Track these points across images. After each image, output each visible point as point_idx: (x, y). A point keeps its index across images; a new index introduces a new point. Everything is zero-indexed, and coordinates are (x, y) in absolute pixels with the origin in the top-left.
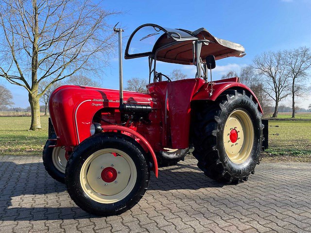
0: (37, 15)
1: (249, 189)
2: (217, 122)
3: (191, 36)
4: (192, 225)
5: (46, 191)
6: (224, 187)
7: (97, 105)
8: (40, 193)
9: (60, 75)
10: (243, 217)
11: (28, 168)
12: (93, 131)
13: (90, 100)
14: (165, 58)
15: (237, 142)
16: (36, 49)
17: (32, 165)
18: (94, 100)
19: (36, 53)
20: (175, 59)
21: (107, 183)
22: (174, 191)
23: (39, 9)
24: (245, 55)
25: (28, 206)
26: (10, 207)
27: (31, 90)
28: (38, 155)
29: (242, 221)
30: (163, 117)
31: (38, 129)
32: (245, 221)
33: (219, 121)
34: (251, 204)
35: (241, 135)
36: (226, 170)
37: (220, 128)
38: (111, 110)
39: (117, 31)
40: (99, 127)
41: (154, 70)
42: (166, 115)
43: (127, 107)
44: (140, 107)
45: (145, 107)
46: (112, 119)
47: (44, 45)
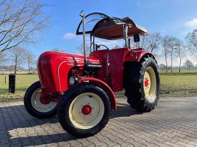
1: (158, 114)
2: (141, 75)
3: (120, 21)
4: (142, 138)
5: (31, 125)
6: (144, 113)
7: (70, 65)
8: (28, 127)
9: (8, 46)
10: (167, 130)
11: (5, 110)
12: (72, 82)
13: (66, 61)
14: (98, 35)
15: (148, 86)
17: (6, 108)
18: (69, 61)
20: (104, 36)
21: (85, 116)
22: (117, 118)
24: (148, 34)
25: (25, 136)
26: (12, 138)
28: (6, 101)
29: (168, 132)
30: (105, 72)
32: (169, 132)
33: (142, 74)
34: (166, 122)
35: (149, 82)
36: (146, 103)
37: (142, 78)
39: (82, 16)
41: (93, 42)
42: (107, 71)
43: (89, 65)
44: (96, 66)
45: (98, 66)
46: (78, 74)
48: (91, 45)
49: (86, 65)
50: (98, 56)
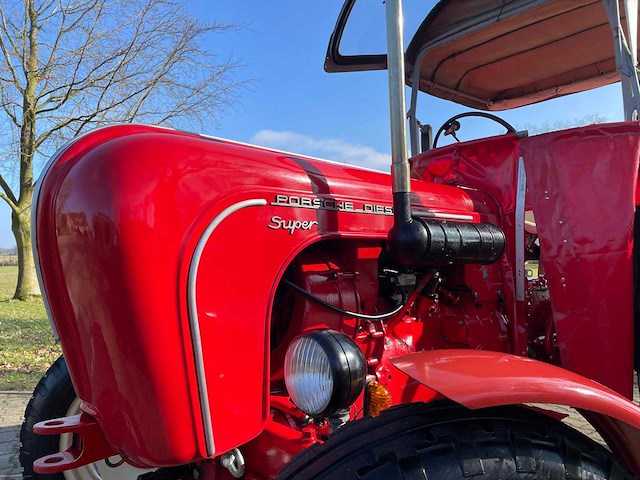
0: (35, 30)
7: (293, 226)
13: (263, 202)
14: (432, 81)
16: (31, 107)
18: (281, 201)
19: (32, 115)
20: (456, 87)
23: (40, 18)
27: (17, 203)
30: (507, 275)
31: (34, 296)
41: (412, 113)
42: (520, 265)
43: (433, 233)
44: (473, 234)
45: (485, 235)
46: (345, 289)
47: (50, 100)
49: (411, 229)
50: (454, 176)
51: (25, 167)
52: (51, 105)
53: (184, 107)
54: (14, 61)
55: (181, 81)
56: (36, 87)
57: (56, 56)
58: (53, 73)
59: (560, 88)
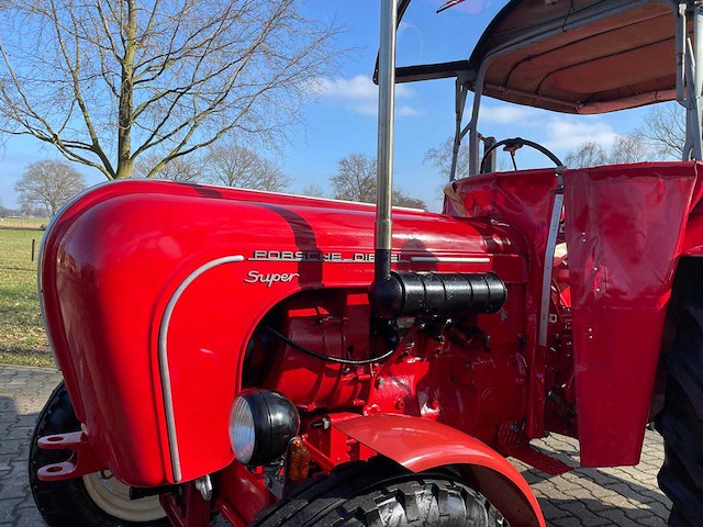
7: (272, 279)
13: (241, 258)
14: (505, 85)
16: (129, 77)
18: (259, 256)
19: (129, 87)
20: (537, 91)
27: (115, 176)
30: (531, 318)
38: (334, 298)
40: (279, 416)
41: (472, 125)
42: (545, 308)
43: (409, 288)
44: (463, 287)
45: (479, 287)
47: (148, 69)
48: (457, 142)
49: (389, 285)
50: (490, 207)
51: (122, 140)
52: (148, 75)
53: (281, 78)
54: (112, 28)
55: (277, 51)
56: (134, 56)
57: (154, 22)
58: (152, 41)
59: (660, 93)
